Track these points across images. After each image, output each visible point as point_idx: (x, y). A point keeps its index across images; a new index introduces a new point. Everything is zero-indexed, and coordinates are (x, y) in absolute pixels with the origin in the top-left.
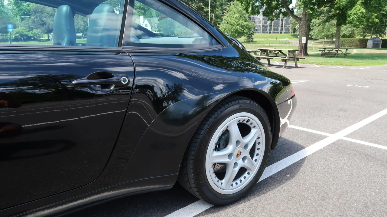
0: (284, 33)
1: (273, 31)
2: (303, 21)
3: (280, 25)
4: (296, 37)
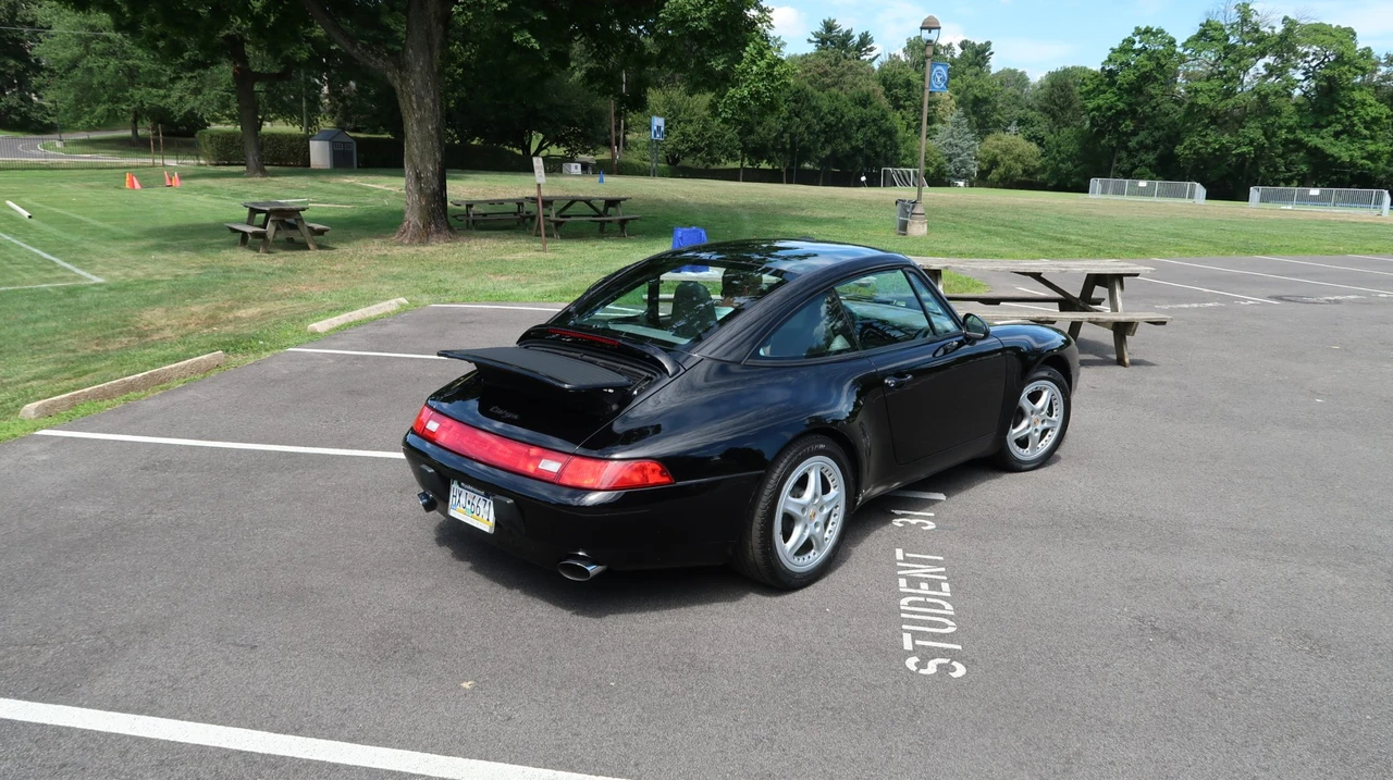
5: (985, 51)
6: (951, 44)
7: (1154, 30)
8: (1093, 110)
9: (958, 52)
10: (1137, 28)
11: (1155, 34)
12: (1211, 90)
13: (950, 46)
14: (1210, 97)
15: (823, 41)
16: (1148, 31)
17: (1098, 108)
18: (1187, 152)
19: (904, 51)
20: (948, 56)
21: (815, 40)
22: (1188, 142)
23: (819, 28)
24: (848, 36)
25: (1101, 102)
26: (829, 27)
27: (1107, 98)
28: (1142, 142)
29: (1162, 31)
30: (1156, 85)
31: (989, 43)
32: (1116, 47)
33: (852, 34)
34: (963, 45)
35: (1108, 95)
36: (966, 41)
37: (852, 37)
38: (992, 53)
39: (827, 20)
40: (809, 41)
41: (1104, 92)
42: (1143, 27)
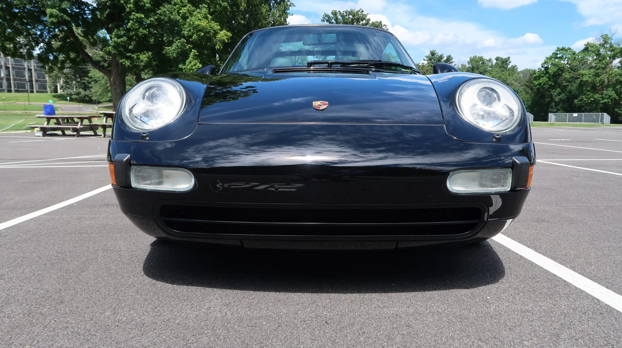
0: (38, 92)
1: (15, 87)
2: (114, 74)
3: (27, 78)
4: (63, 100)
5: (506, 61)
6: (491, 59)
7: (566, 48)
8: (537, 85)
9: (494, 62)
10: (558, 48)
11: (566, 50)
12: (590, 74)
13: (490, 60)
14: (589, 77)
15: (430, 60)
16: (563, 49)
17: (540, 84)
18: (580, 102)
19: (468, 62)
20: (490, 64)
21: (427, 59)
22: (580, 98)
23: (428, 54)
24: (441, 57)
25: (541, 81)
26: (433, 54)
27: (544, 79)
28: (561, 98)
29: (570, 49)
30: (567, 73)
31: (509, 58)
32: (548, 56)
33: (444, 56)
34: (497, 59)
35: (545, 78)
36: (499, 57)
37: (443, 57)
38: (510, 62)
39: (432, 50)
40: (424, 60)
41: (543, 77)
42: (561, 47)
